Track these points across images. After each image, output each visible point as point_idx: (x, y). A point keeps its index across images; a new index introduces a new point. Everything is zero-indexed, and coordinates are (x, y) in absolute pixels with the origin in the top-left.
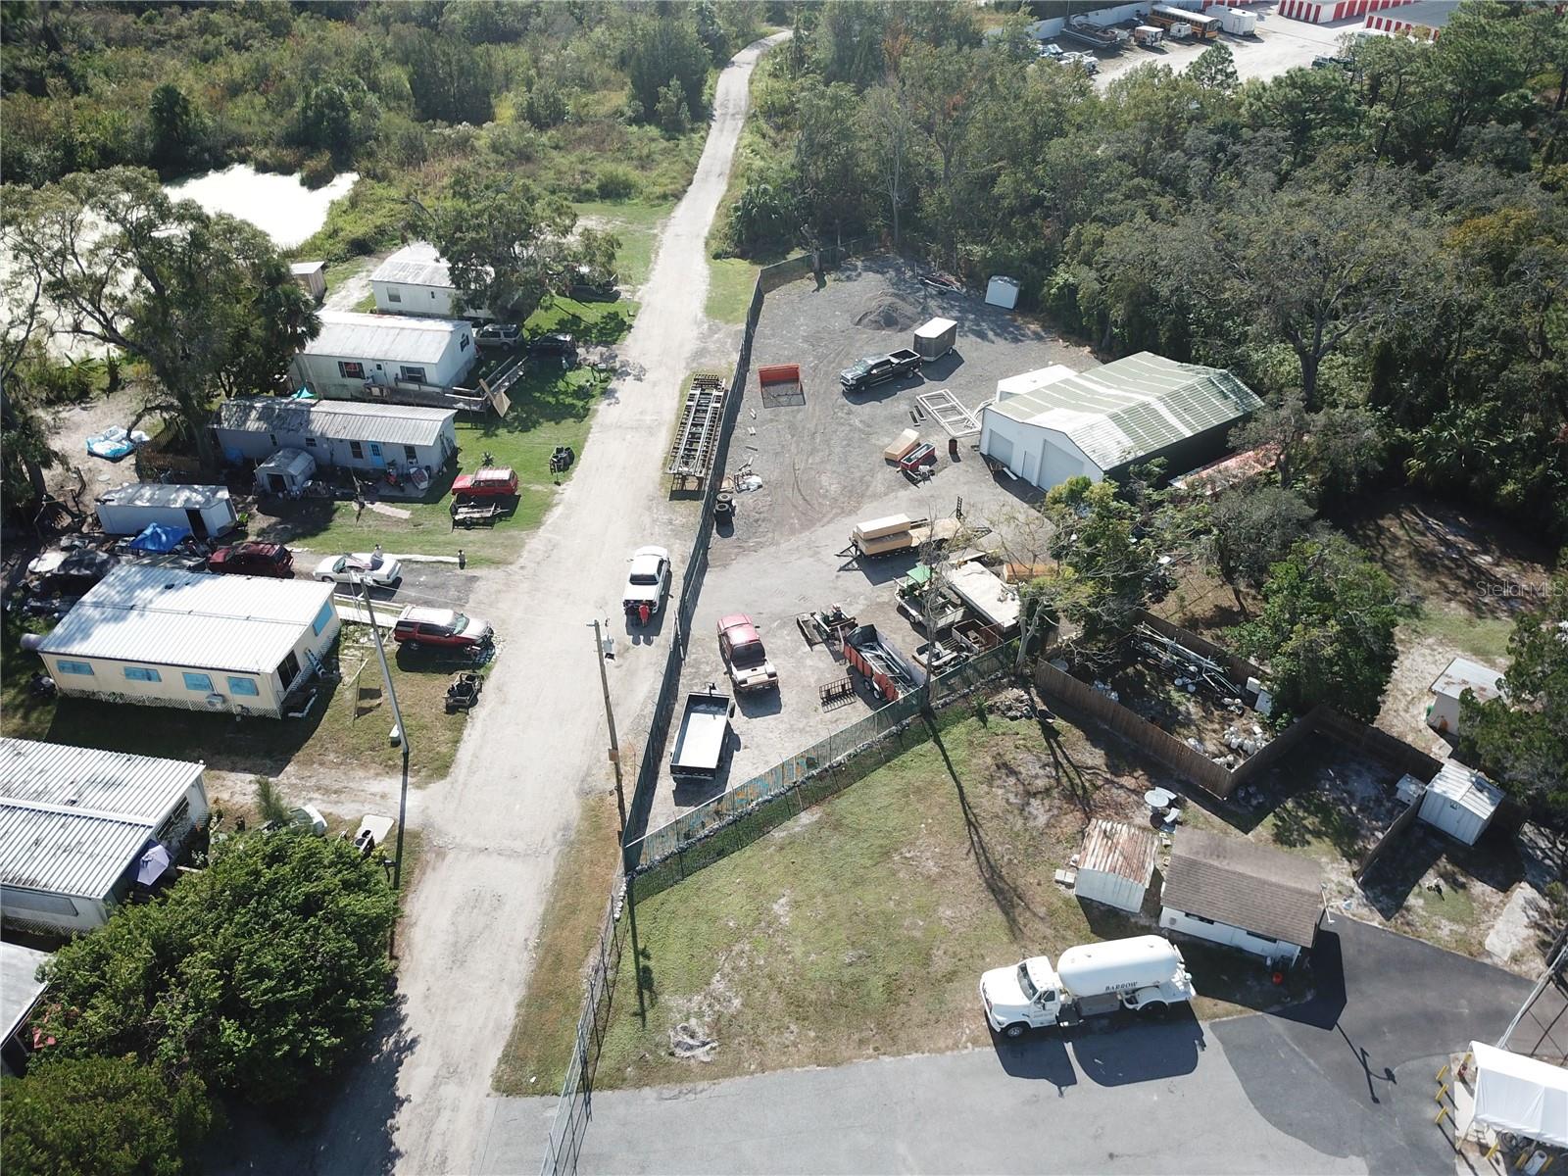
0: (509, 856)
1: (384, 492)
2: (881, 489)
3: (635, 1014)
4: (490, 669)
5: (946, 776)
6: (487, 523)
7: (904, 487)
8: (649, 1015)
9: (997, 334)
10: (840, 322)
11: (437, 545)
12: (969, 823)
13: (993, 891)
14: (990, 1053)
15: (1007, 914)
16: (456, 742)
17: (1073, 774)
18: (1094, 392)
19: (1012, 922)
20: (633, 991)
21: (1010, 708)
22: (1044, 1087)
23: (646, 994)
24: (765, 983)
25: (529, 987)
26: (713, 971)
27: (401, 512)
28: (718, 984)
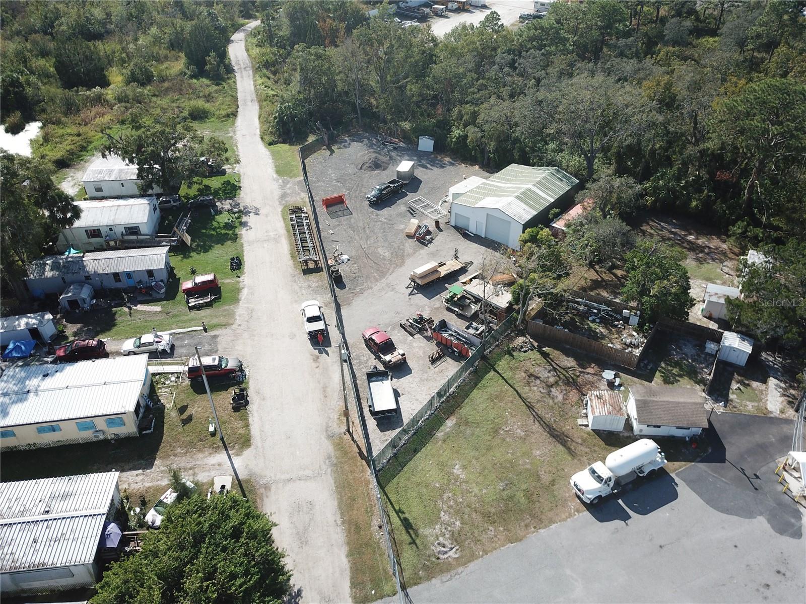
0: (306, 480)
1: (140, 299)
2: (411, 251)
3: (410, 543)
4: (247, 383)
5: (507, 387)
6: (209, 305)
7: (421, 248)
8: (418, 542)
9: (432, 165)
10: (351, 170)
11: (185, 322)
12: (529, 407)
13: (554, 437)
14: (587, 515)
15: (564, 446)
16: (247, 426)
17: (564, 372)
18: (501, 187)
19: (569, 449)
20: (404, 532)
21: (522, 347)
22: (618, 523)
23: (411, 532)
24: (467, 510)
25: (348, 544)
26: (439, 511)
27: (156, 308)
28: (445, 517)
